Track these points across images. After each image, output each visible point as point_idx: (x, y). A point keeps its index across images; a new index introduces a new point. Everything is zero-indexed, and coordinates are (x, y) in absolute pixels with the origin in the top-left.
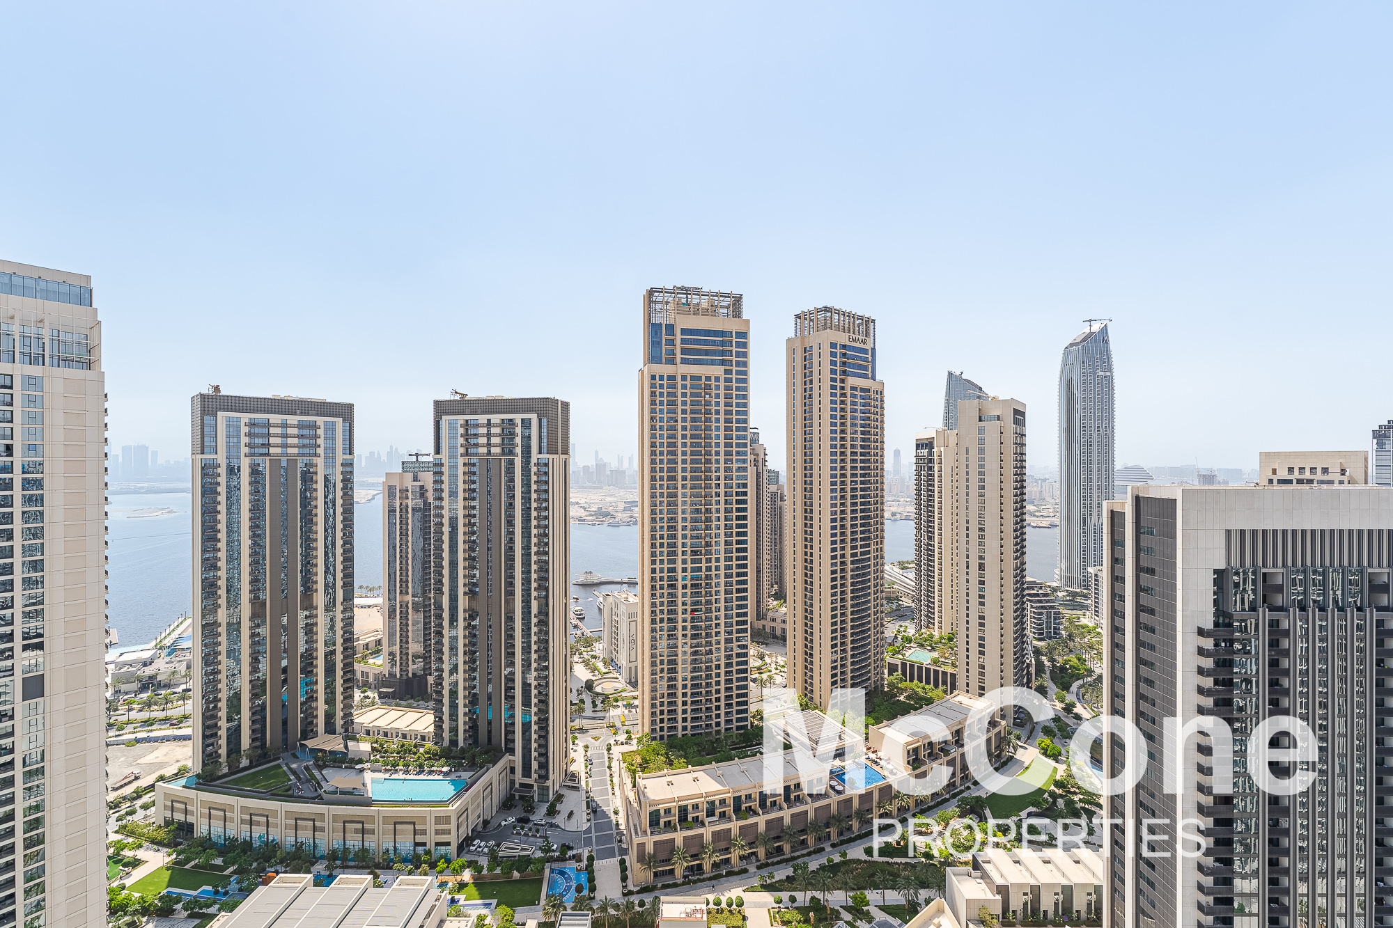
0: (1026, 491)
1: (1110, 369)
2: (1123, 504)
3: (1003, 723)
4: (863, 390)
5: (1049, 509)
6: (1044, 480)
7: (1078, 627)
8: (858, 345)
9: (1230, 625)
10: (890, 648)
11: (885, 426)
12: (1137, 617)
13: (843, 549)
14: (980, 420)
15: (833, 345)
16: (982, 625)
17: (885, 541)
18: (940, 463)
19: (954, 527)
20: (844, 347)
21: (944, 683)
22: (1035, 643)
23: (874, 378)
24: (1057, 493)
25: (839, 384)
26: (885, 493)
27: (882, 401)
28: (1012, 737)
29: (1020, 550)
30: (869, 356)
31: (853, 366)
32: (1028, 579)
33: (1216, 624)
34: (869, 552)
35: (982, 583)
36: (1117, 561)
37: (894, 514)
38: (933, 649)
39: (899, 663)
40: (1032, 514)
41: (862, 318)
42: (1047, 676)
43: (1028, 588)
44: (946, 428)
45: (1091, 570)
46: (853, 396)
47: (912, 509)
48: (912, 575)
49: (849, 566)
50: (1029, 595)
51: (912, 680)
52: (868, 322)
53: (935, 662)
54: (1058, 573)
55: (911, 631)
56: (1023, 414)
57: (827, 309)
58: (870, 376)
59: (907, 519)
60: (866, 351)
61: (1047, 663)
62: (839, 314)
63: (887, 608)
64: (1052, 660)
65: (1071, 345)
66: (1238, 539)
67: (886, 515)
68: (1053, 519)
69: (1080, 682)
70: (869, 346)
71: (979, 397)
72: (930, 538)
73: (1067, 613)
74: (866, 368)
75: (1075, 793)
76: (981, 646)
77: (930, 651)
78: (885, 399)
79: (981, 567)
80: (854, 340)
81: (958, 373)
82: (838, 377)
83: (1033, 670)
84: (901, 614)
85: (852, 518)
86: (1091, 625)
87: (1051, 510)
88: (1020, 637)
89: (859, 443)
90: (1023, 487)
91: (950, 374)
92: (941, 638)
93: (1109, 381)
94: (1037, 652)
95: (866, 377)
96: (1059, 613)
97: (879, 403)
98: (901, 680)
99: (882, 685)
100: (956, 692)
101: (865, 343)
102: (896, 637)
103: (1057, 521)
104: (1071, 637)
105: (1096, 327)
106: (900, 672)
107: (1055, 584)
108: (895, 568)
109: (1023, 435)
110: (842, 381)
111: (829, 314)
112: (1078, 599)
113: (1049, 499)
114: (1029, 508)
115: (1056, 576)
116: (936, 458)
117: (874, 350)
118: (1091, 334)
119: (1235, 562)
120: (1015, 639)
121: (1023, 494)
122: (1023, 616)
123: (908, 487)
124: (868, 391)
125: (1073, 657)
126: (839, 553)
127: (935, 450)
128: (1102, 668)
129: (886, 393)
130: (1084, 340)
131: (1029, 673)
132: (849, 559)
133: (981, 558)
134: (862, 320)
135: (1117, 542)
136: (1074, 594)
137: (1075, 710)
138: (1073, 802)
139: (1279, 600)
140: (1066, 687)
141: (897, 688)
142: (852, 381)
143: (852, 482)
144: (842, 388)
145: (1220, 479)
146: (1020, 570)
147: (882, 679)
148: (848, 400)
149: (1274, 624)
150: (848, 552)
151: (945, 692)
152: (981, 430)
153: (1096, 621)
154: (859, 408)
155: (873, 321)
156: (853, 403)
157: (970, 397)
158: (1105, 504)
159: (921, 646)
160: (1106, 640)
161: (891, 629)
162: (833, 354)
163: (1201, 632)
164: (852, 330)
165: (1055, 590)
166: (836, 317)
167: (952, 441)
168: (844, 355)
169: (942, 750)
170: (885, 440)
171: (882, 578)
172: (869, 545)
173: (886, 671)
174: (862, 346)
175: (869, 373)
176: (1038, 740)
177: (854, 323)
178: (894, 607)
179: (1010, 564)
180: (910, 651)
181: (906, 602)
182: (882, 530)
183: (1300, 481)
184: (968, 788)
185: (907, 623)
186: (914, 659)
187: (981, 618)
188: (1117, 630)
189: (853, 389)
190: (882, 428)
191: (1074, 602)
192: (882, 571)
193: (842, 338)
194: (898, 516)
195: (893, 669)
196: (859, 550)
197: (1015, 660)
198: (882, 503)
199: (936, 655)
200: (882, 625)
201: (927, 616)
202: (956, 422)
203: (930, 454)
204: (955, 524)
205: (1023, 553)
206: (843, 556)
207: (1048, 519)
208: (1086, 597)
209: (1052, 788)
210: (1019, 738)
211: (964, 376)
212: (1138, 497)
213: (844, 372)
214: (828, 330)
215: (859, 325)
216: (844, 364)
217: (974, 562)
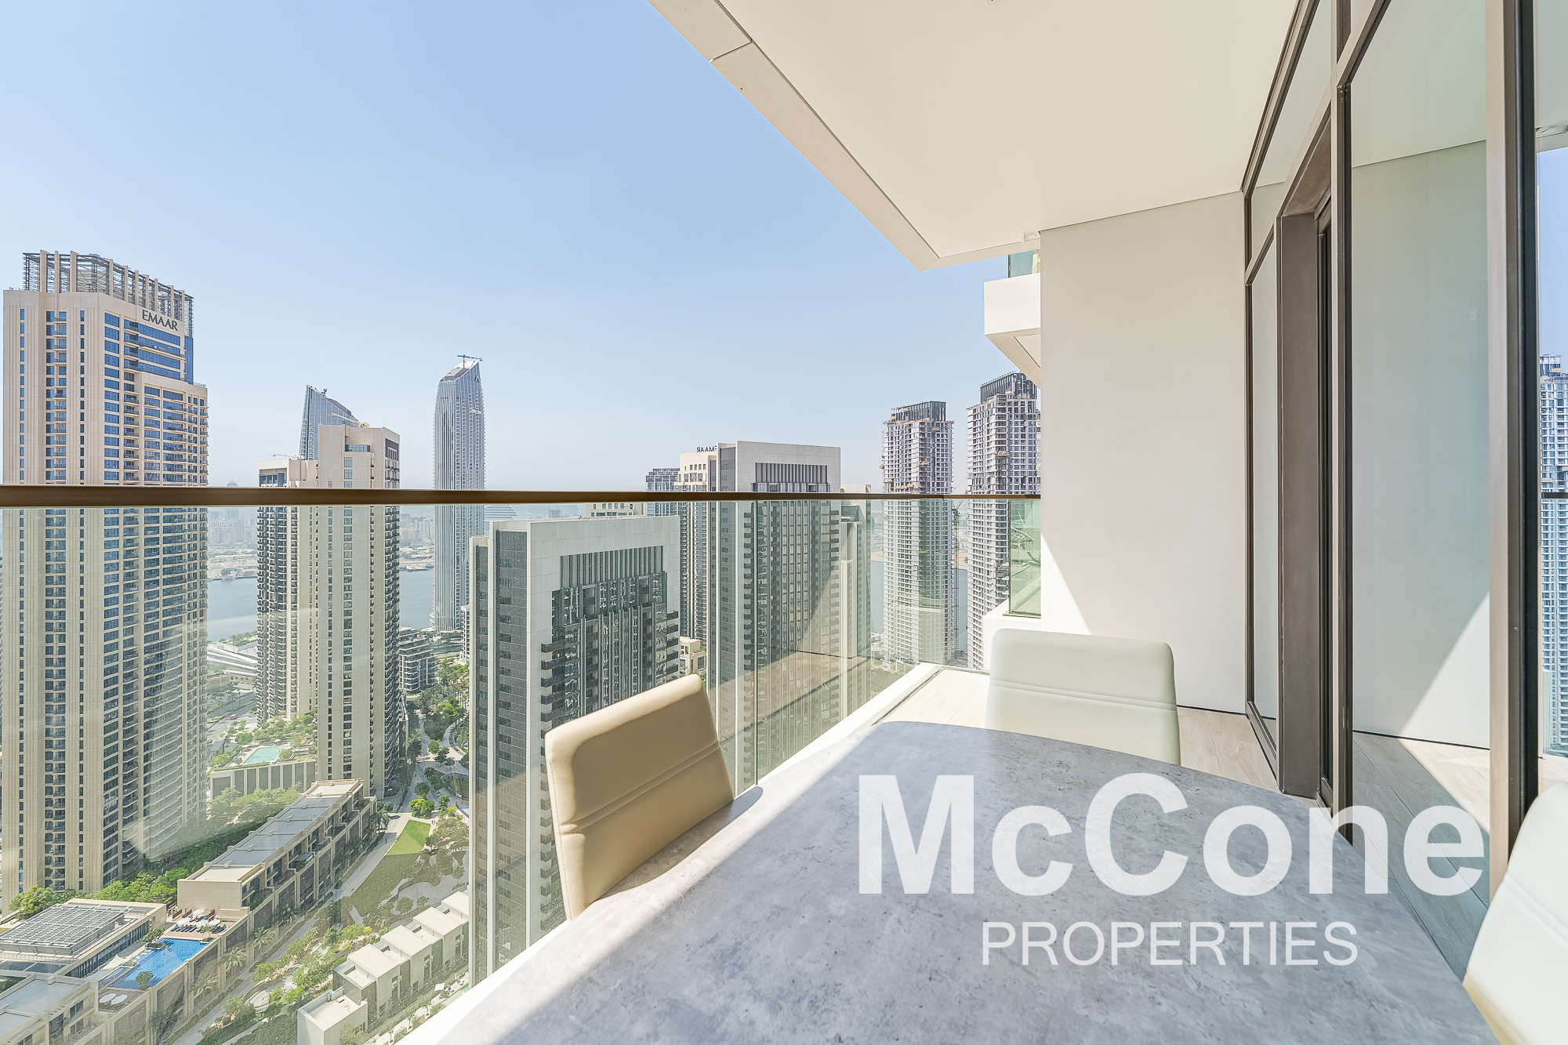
0: (400, 531)
1: (481, 408)
2: (487, 539)
3: (373, 799)
4: (167, 394)
5: (425, 550)
6: (421, 519)
7: (451, 670)
8: (160, 327)
9: (563, 637)
10: (217, 759)
12: (497, 644)
13: (128, 632)
14: (347, 449)
15: (110, 319)
16: (347, 693)
19: (314, 580)
20: (134, 325)
21: (299, 778)
22: (409, 697)
23: (189, 379)
24: (433, 533)
25: (122, 381)
26: (208, 544)
27: (203, 414)
28: (383, 810)
29: (393, 598)
30: (182, 347)
31: (151, 357)
32: (401, 629)
33: (554, 640)
34: (178, 630)
35: (348, 642)
36: (481, 595)
37: (226, 572)
38: (283, 740)
39: (231, 774)
40: (408, 557)
41: (169, 290)
42: (421, 730)
43: (402, 639)
44: (303, 457)
45: (463, 608)
46: (150, 402)
47: (254, 563)
48: (253, 651)
49: (142, 656)
50: (402, 646)
51: (250, 791)
52: (179, 301)
53: (286, 756)
54: (433, 617)
55: (251, 725)
56: (396, 446)
57: (95, 260)
58: (182, 376)
59: (248, 576)
60: (177, 340)
61: (421, 716)
62: (123, 273)
63: (211, 702)
64: (426, 711)
65: (447, 378)
66: (572, 564)
67: (211, 574)
68: (430, 560)
69: (453, 725)
70: (181, 332)
71: (349, 423)
72: (280, 598)
73: (441, 657)
74: (177, 364)
75: (447, 842)
76: (347, 718)
77: (279, 744)
78: (209, 411)
79: (348, 624)
81: (320, 390)
82: (121, 369)
83: (406, 728)
84: (235, 707)
85: (147, 583)
86: (463, 664)
87: (427, 551)
88: (393, 695)
89: (162, 472)
90: (396, 527)
91: (310, 391)
92: (296, 723)
93: (480, 419)
94: (411, 707)
95: (176, 376)
96: (433, 659)
97: (198, 416)
98: (235, 796)
99: (203, 815)
100: (314, 785)
101: (173, 327)
102: (227, 740)
103: (432, 562)
104: (445, 682)
105: (469, 364)
106: (233, 786)
107: (430, 629)
108: (226, 647)
109: (396, 470)
110: (131, 377)
111: (101, 269)
112: (453, 641)
113: (426, 540)
114: (404, 550)
115: (431, 621)
117: (189, 340)
118: (464, 370)
119: (566, 584)
120: (387, 699)
121: (396, 535)
122: (396, 671)
123: (249, 533)
124: (180, 397)
125: (446, 702)
126: (119, 639)
127: (286, 484)
128: (470, 708)
129: (210, 403)
130: (458, 375)
131: (402, 733)
132: (141, 645)
133: (348, 613)
134: (169, 292)
135: (481, 578)
136: (451, 636)
137: (448, 756)
138: (445, 851)
139: (592, 610)
140: (439, 736)
141: (228, 809)
142: (146, 379)
143: (147, 529)
144: (131, 388)
145: (563, 514)
146: (393, 620)
147: (203, 805)
148: (142, 408)
149: (590, 629)
150: (140, 635)
151: (300, 789)
152: (348, 462)
153: (465, 660)
154: (161, 420)
155: (189, 299)
156: (150, 412)
157: (335, 421)
158: (471, 539)
159: (266, 741)
160: (471, 677)
161: (218, 733)
162: (111, 333)
163: (544, 649)
164: (148, 303)
165: (429, 635)
166: (118, 277)
167: (311, 474)
168: (134, 338)
169: (295, 864)
170: (209, 468)
171: (203, 663)
172: (178, 621)
173: (209, 793)
174: (167, 330)
175: (182, 371)
176: (411, 803)
177: (153, 295)
178: (225, 699)
179: (381, 614)
180: (249, 754)
181: (244, 689)
182: (204, 595)
183: (609, 514)
184: (332, 894)
185: (246, 717)
186: (254, 762)
187: (348, 684)
188: (481, 663)
189: (148, 390)
191: (451, 645)
192: (203, 653)
193: (134, 313)
194: (233, 574)
195: (220, 785)
196: (160, 630)
197: (387, 723)
198: (204, 558)
199: (287, 746)
200: (202, 729)
201: (276, 700)
202: (316, 449)
204: (315, 576)
205: (396, 601)
206: (128, 643)
207: (424, 561)
208: (459, 637)
209: (426, 847)
210: (389, 809)
211: (328, 395)
212: (498, 532)
213: (134, 364)
214: (101, 295)
215: (162, 299)
216: (134, 351)
217: (338, 621)
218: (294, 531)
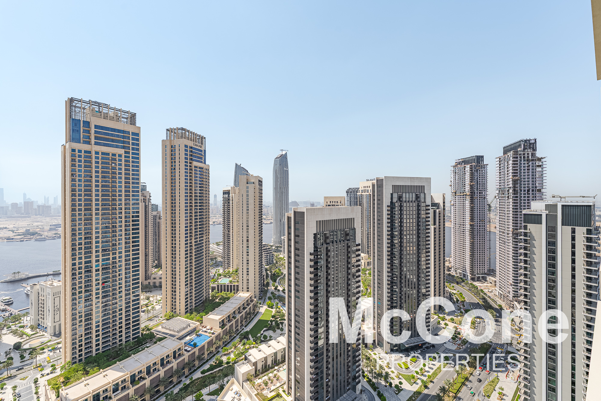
0: (263, 210)
1: (288, 168)
2: (291, 214)
3: (255, 299)
4: (200, 168)
5: (270, 217)
6: (268, 206)
7: (279, 258)
8: (198, 148)
9: (317, 250)
10: (212, 280)
11: (210, 184)
12: (295, 252)
13: (191, 239)
14: (247, 183)
15: (186, 146)
16: (248, 263)
17: (210, 234)
18: (232, 200)
19: (238, 226)
20: (191, 147)
21: (234, 290)
22: (266, 267)
23: (205, 163)
24: (272, 211)
25: (189, 164)
26: (210, 213)
27: (209, 173)
28: (258, 304)
29: (261, 233)
30: (203, 153)
31: (196, 157)
32: (263, 243)
33: (314, 251)
34: (203, 240)
35: (248, 247)
36: (289, 234)
37: (214, 222)
38: (230, 277)
39: (216, 286)
40: (265, 219)
41: (200, 136)
42: (269, 278)
43: (263, 247)
44: (235, 186)
45: (282, 238)
46: (195, 170)
47: (221, 220)
48: (221, 248)
49: (194, 247)
50: (264, 249)
51: (221, 292)
52: (203, 138)
53: (231, 282)
55: (221, 271)
56: (261, 182)
57: (182, 129)
59: (220, 224)
60: (201, 151)
61: (269, 274)
62: (189, 132)
63: (211, 263)
64: (271, 272)
65: (277, 158)
66: (319, 223)
67: (211, 223)
69: (279, 278)
70: (203, 149)
71: (247, 175)
72: (229, 231)
73: (275, 254)
74: (201, 158)
75: (278, 318)
76: (248, 272)
77: (229, 278)
78: (210, 172)
79: (248, 241)
80: (196, 145)
81: (239, 164)
82: (188, 161)
83: (265, 277)
84: (217, 265)
85: (195, 225)
86: (282, 257)
88: (261, 265)
89: (198, 192)
90: (262, 209)
91: (236, 165)
92: (233, 272)
93: (288, 171)
94: (266, 270)
95: (201, 162)
96: (273, 254)
97: (207, 174)
98: (217, 293)
99: (209, 297)
100: (238, 292)
101: (201, 147)
102: (215, 275)
103: (272, 221)
104: (277, 262)
105: (284, 153)
106: (216, 289)
107: (272, 244)
108: (214, 246)
110: (190, 163)
111: (184, 132)
112: (279, 248)
113: (270, 214)
114: (264, 217)
115: (272, 241)
116: (231, 198)
117: (205, 151)
118: (282, 155)
119: (318, 231)
120: (259, 267)
121: (262, 212)
122: (262, 258)
123: (220, 210)
124: (203, 168)
125: (277, 270)
126: (189, 242)
127: (231, 195)
128: (285, 272)
129: (210, 170)
130: (280, 157)
131: (264, 279)
132: (194, 244)
133: (248, 237)
135: (289, 227)
136: (278, 247)
137: (278, 288)
138: (277, 321)
139: (328, 241)
140: (275, 281)
141: (215, 297)
142: (195, 163)
143: (195, 209)
144: (190, 166)
145: (315, 205)
146: (261, 240)
147: (209, 294)
148: (193, 172)
149: (327, 248)
150: (193, 241)
151: (234, 293)
152: (247, 187)
153: (283, 255)
154: (198, 176)
155: (205, 138)
156: (195, 173)
157: (243, 174)
158: (286, 214)
159: (225, 276)
160: (286, 261)
161: (213, 272)
162: (186, 150)
163: (311, 254)
164: (195, 141)
165: (272, 246)
166: (187, 133)
167: (237, 191)
168: (191, 151)
169: (233, 317)
170: (210, 190)
171: (209, 250)
172: (203, 237)
173: (210, 291)
174: (199, 148)
175: (203, 161)
176: (267, 303)
177: (196, 138)
178: (214, 262)
179: (258, 238)
180: (221, 280)
181: (219, 259)
182: (209, 230)
183: (332, 205)
184: (243, 329)
185: (220, 268)
186: (222, 283)
187: (248, 261)
188: (289, 257)
189: (195, 167)
190: (209, 185)
191: (278, 250)
192: (209, 247)
193: (190, 144)
194: (216, 223)
195: (213, 288)
196: (198, 239)
197: (259, 275)
198: (209, 218)
199: (231, 279)
200: (209, 271)
201: (228, 264)
202: (238, 184)
203: (229, 196)
204: (238, 225)
205: (262, 234)
206: (191, 243)
207: (270, 221)
208: (281, 247)
209: (271, 318)
210: (260, 304)
211: (241, 166)
212: (295, 212)
213: (191, 159)
214: (184, 139)
215: (198, 139)
216: (191, 155)
217: (245, 239)
218: (232, 210)
